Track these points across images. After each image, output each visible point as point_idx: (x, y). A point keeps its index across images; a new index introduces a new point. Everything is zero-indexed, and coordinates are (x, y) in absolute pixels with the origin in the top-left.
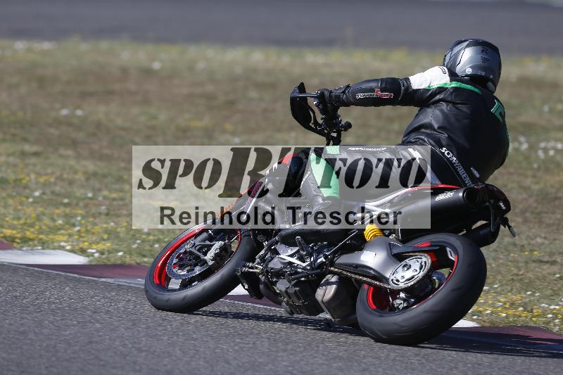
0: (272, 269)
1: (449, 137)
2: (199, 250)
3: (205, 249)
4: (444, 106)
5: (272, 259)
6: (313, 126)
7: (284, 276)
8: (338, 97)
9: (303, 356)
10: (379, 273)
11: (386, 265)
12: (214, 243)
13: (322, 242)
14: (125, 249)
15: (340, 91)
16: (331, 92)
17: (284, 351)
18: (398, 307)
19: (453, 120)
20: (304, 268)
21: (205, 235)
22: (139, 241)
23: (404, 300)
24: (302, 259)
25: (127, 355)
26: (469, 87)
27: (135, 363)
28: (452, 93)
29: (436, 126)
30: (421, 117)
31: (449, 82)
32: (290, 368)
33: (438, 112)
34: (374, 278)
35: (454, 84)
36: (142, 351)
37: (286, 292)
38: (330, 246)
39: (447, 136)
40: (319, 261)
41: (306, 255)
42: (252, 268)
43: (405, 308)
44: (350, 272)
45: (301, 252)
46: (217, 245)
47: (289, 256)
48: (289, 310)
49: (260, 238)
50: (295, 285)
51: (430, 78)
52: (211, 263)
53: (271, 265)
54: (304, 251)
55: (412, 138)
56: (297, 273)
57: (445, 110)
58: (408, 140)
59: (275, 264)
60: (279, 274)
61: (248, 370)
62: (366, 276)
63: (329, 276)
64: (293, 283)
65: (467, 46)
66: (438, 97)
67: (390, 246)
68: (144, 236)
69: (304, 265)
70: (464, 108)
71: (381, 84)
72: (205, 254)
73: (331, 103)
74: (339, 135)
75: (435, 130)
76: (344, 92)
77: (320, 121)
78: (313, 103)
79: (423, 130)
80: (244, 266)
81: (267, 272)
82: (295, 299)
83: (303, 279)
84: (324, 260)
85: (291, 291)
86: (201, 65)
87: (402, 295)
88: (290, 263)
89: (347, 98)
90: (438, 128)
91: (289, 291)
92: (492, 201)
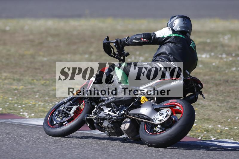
0: (101, 117)
1: (174, 58)
2: (67, 110)
3: (69, 109)
4: (170, 44)
5: (100, 113)
6: (113, 55)
7: (106, 120)
8: (124, 42)
9: (83, 150)
10: (149, 117)
11: (151, 113)
12: (73, 106)
13: (122, 105)
14: (3, 107)
15: (125, 40)
16: (121, 40)
17: (75, 148)
18: (158, 131)
19: (174, 50)
20: (115, 116)
21: (69, 103)
22: (8, 104)
23: (160, 128)
24: (114, 112)
25: (8, 152)
26: (180, 36)
27: (12, 155)
28: (173, 39)
29: (168, 53)
30: (161, 49)
31: (172, 34)
32: (78, 155)
33: (168, 47)
34: (147, 119)
35: (174, 35)
36: (15, 150)
37: (107, 126)
38: (126, 106)
39: (173, 57)
40: (122, 113)
41: (116, 111)
42: (91, 117)
43: (161, 132)
44: (136, 117)
45: (114, 109)
46: (75, 107)
47: (108, 111)
48: (108, 134)
49: (93, 104)
50: (111, 124)
51: (164, 32)
52: (72, 115)
53: (100, 115)
54: (115, 109)
55: (158, 58)
56: (112, 118)
57: (171, 46)
58: (156, 59)
59: (102, 115)
60: (104, 119)
61: (60, 157)
62: (143, 119)
63: (126, 119)
64: (110, 123)
65: (177, 18)
66: (167, 41)
67: (153, 105)
68: (10, 101)
69: (115, 115)
70: (179, 45)
71: (143, 36)
72: (70, 111)
73: (121, 45)
74: (124, 58)
75: (167, 55)
76: (127, 40)
77: (116, 53)
78: (113, 45)
79: (162, 55)
80: (87, 116)
81: (98, 118)
82: (112, 130)
83: (115, 121)
84: (124, 112)
85: (110, 126)
86: (26, 28)
87: (159, 126)
88: (109, 114)
89: (128, 42)
90: (169, 54)
91: (109, 126)
92: (195, 84)
